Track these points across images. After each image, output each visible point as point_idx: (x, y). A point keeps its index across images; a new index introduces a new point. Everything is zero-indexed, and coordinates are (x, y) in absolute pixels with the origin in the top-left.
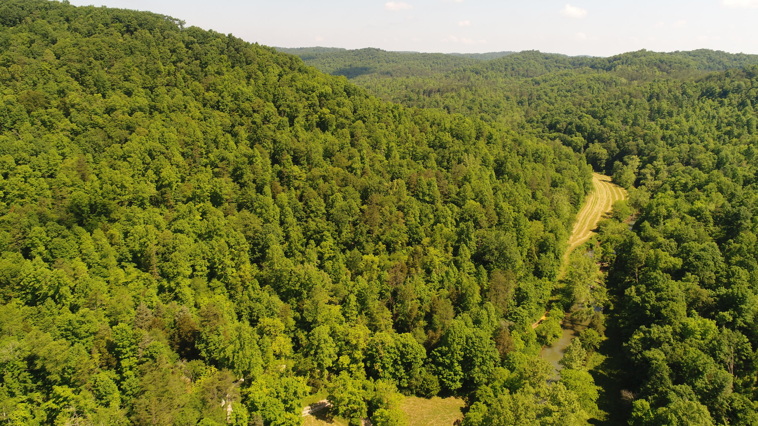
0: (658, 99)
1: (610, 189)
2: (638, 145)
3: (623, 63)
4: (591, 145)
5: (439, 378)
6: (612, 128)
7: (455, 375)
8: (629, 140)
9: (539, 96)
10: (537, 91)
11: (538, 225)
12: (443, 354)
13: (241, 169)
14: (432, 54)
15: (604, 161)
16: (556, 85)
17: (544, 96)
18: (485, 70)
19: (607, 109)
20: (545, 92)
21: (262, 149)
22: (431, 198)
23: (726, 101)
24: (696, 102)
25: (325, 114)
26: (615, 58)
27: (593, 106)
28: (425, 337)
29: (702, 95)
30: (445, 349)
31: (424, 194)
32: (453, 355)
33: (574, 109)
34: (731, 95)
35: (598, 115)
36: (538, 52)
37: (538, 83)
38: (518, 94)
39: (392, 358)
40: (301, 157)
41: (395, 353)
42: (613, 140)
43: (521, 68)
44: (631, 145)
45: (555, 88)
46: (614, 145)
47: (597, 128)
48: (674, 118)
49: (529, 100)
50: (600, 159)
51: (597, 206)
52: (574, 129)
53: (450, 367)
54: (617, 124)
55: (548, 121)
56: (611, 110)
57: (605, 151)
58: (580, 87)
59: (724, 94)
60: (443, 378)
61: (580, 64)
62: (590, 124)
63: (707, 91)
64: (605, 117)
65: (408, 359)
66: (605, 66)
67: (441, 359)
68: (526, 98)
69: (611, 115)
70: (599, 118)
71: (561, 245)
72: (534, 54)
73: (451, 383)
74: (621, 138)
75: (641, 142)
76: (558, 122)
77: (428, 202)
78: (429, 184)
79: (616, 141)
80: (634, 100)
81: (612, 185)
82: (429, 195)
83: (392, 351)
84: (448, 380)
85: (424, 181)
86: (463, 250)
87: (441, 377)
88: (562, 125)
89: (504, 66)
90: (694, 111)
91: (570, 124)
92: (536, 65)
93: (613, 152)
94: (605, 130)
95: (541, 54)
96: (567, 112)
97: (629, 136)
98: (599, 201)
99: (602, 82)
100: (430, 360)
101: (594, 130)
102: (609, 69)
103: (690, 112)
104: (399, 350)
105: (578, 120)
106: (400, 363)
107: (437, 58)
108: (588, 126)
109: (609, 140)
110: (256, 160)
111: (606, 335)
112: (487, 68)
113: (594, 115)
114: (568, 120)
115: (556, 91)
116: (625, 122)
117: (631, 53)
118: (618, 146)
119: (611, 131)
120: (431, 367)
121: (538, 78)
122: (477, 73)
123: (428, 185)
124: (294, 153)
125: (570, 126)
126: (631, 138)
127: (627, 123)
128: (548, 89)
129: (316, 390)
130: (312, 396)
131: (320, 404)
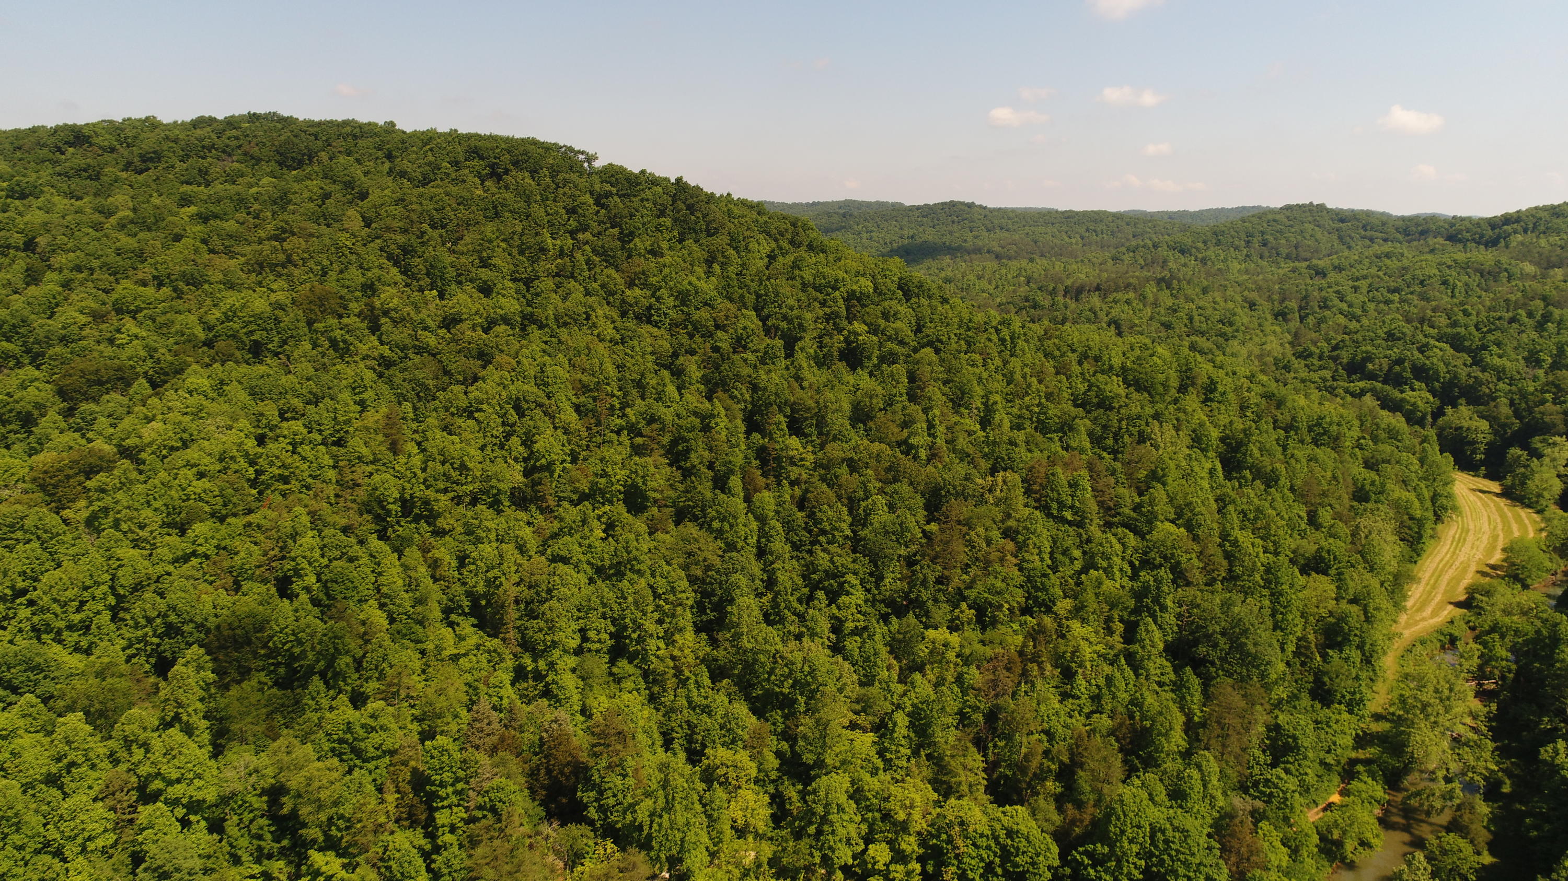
1: (1499, 509)
3: (1525, 231)
4: (1449, 410)
6: (1500, 373)
8: (1543, 402)
9: (1325, 300)
10: (1321, 289)
11: (1323, 585)
12: (1097, 861)
13: (687, 441)
14: (1085, 214)
15: (1482, 447)
16: (1365, 277)
17: (1336, 301)
18: (1200, 245)
19: (1490, 331)
20: (1338, 292)
21: (729, 402)
22: (1076, 513)
25: (857, 334)
26: (1507, 219)
27: (1455, 324)
28: (1057, 818)
30: (1100, 849)
31: (1062, 505)
32: (1119, 866)
33: (1408, 329)
35: (1467, 344)
36: (1321, 207)
37: (1321, 273)
38: (1276, 297)
39: (982, 860)
40: (807, 418)
41: (988, 848)
42: (1505, 401)
43: (1283, 241)
44: (1550, 412)
45: (1363, 284)
46: (1505, 410)
47: (1463, 372)
49: (1301, 308)
50: (1474, 442)
51: (1466, 548)
52: (1408, 374)
54: (1513, 364)
55: (1345, 356)
56: (1498, 334)
57: (1484, 425)
58: (1422, 282)
61: (1422, 233)
62: (1447, 365)
64: (1484, 347)
65: (1016, 865)
66: (1482, 236)
67: (1092, 871)
68: (1293, 304)
69: (1498, 344)
70: (1469, 351)
71: (1377, 634)
72: (1315, 212)
74: (1524, 395)
76: (1369, 358)
77: (1070, 523)
78: (1074, 485)
79: (1512, 403)
80: (1557, 313)
81: (1502, 502)
82: (1072, 507)
83: (983, 842)
85: (1062, 477)
86: (1147, 631)
88: (1379, 364)
89: (1243, 236)
91: (1400, 361)
92: (1319, 235)
93: (1504, 426)
94: (1484, 376)
95: (1329, 211)
96: (1391, 336)
97: (1543, 391)
98: (1470, 537)
99: (1476, 270)
100: (1068, 871)
101: (1455, 377)
102: (1492, 243)
104: (998, 843)
105: (1417, 354)
106: (999, 871)
107: (1095, 221)
108: (1442, 368)
109: (1494, 399)
110: (717, 424)
111: (1492, 853)
112: (1205, 242)
113: (1457, 344)
114: (1395, 353)
115: (1365, 290)
116: (1533, 360)
117: (1545, 208)
118: (1517, 414)
119: (1499, 379)
121: (1321, 263)
122: (1182, 252)
123: (1070, 486)
124: (793, 410)
125: (1397, 368)
126: (1548, 396)
127: (1538, 363)
128: (1346, 287)
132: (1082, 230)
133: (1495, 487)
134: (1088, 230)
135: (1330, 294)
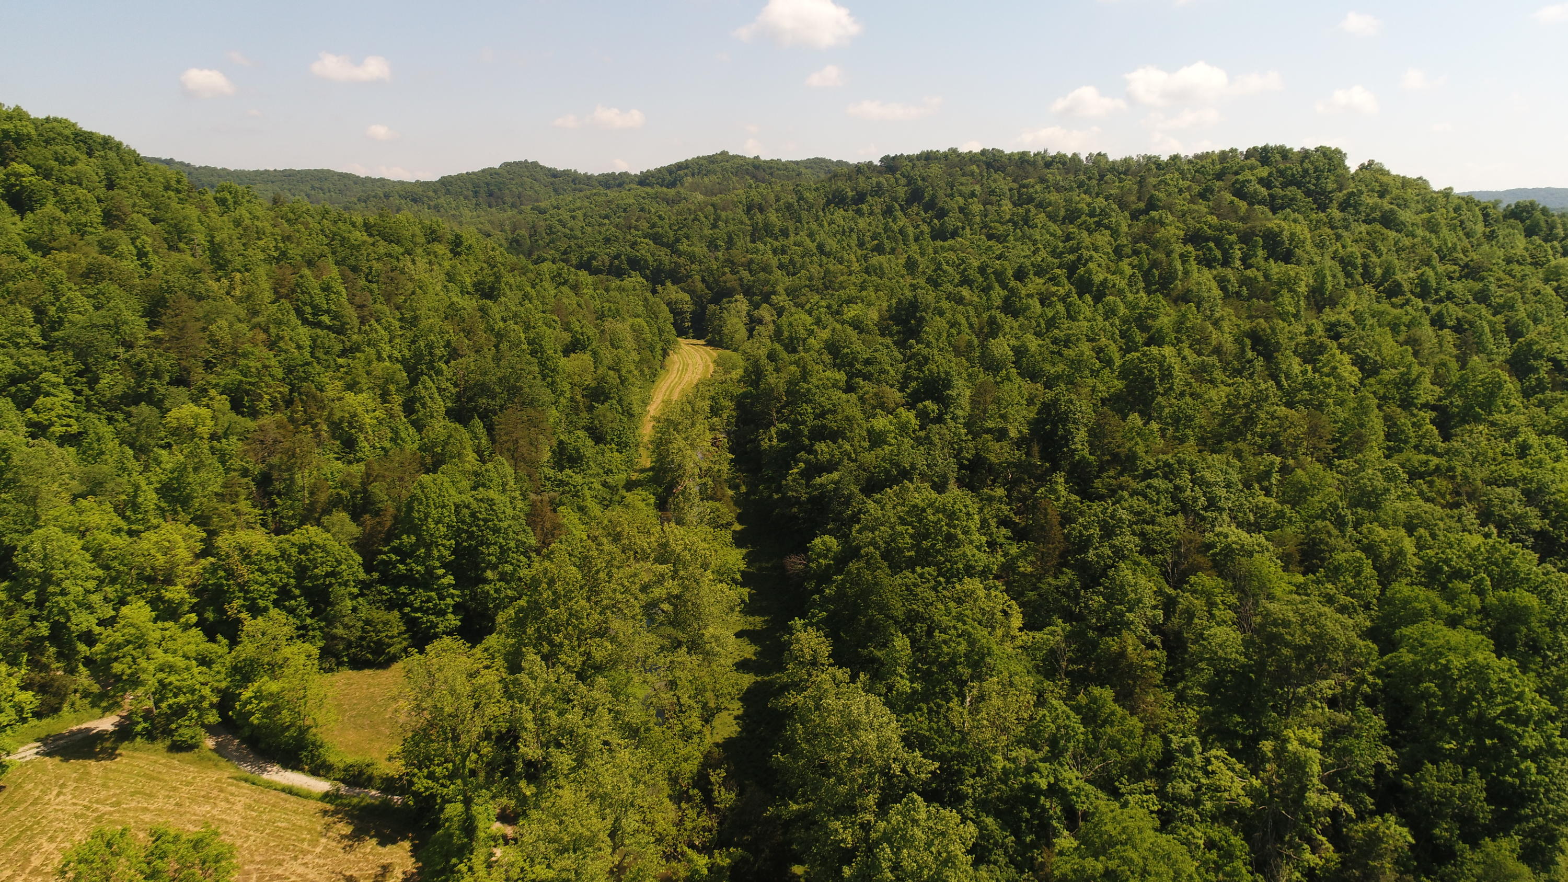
0: (761, 210)
1: (706, 352)
2: (741, 279)
3: (693, 175)
4: (659, 288)
5: (404, 615)
6: (692, 258)
7: (442, 598)
8: (724, 274)
9: (550, 227)
10: (546, 220)
11: (582, 361)
12: (404, 554)
15: (688, 316)
16: (580, 209)
17: (560, 228)
18: (431, 194)
19: (680, 229)
20: (560, 221)
23: (865, 207)
24: (821, 213)
26: (679, 166)
27: (653, 226)
29: (828, 203)
30: (408, 540)
31: (317, 310)
32: (429, 555)
33: (619, 234)
34: (869, 198)
35: (665, 240)
36: (535, 164)
37: (542, 212)
38: (507, 228)
39: (274, 585)
41: (278, 570)
42: (698, 277)
43: (507, 192)
44: (730, 279)
45: (579, 214)
46: (700, 286)
47: (666, 260)
48: (792, 238)
49: (531, 236)
50: (683, 313)
51: (689, 374)
52: (625, 266)
53: (428, 581)
54: (700, 249)
55: (574, 259)
56: (685, 230)
57: (687, 297)
58: (625, 210)
59: (860, 198)
60: (416, 610)
61: (620, 185)
62: (653, 255)
63: (834, 197)
64: (678, 240)
65: (317, 577)
66: (664, 180)
67: (401, 567)
69: (687, 238)
70: (667, 245)
72: (530, 168)
73: (433, 618)
74: (709, 270)
75: (745, 274)
76: (593, 257)
77: (329, 328)
78: (327, 289)
79: (703, 280)
80: (723, 215)
81: (708, 348)
82: (328, 312)
83: (271, 566)
84: (426, 612)
85: (314, 284)
86: (425, 388)
87: (407, 610)
88: (603, 258)
89: (470, 187)
90: (821, 226)
91: (617, 257)
92: (537, 187)
93: (700, 297)
94: (682, 260)
95: (542, 168)
96: (607, 240)
97: (723, 267)
98: (690, 368)
99: (663, 200)
100: (376, 575)
101: (661, 264)
102: (672, 185)
103: (814, 227)
104: (290, 562)
105: (629, 249)
106: (297, 592)
108: (650, 259)
109: (691, 277)
112: (435, 192)
113: (657, 239)
114: (613, 250)
115: (581, 218)
116: (713, 245)
117: (704, 158)
118: (708, 287)
119: (692, 263)
120: (381, 593)
121: (542, 205)
122: (415, 201)
123: (324, 290)
126: (727, 270)
127: (717, 248)
128: (565, 216)
129: (54, 701)
130: (45, 721)
131: (72, 733)
132: (307, 188)
133: (702, 342)
134: (313, 188)
135: (554, 222)
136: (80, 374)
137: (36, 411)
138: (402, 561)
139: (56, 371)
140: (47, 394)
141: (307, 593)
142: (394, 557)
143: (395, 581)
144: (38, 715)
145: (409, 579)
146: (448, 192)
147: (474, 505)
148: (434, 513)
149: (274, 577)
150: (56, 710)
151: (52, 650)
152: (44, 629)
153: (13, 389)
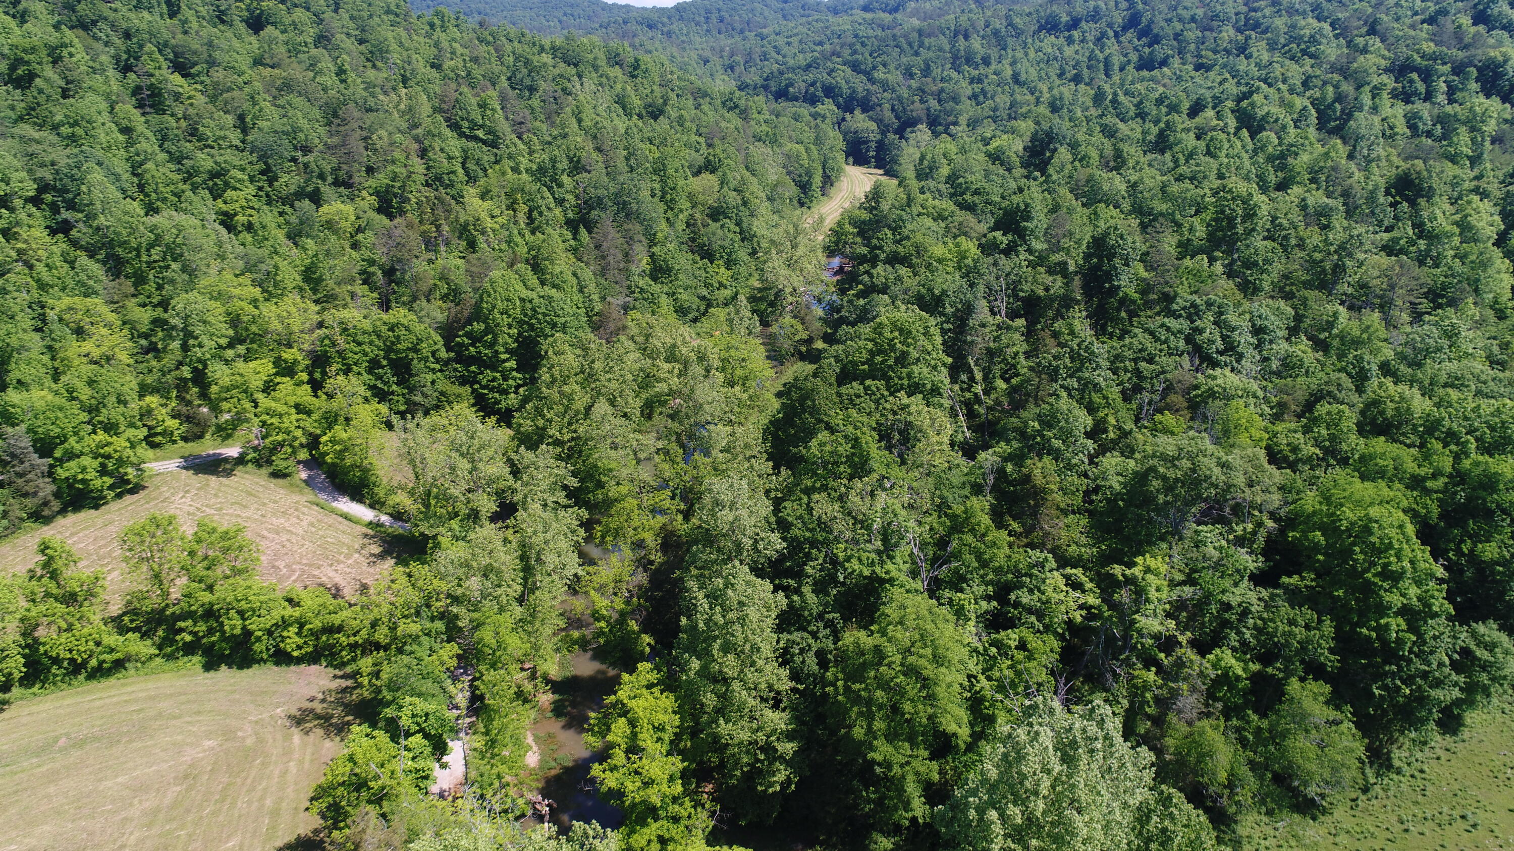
0: (966, 37)
2: (928, 109)
4: (848, 116)
5: (474, 391)
6: (885, 86)
7: (505, 379)
8: (913, 103)
9: (765, 54)
10: (764, 46)
11: (709, 180)
12: (475, 339)
15: (873, 145)
16: (796, 35)
17: (774, 54)
19: (879, 55)
22: (488, 133)
23: (1076, 34)
24: (1030, 40)
27: (855, 52)
28: (442, 316)
29: (1041, 28)
30: (479, 327)
31: (474, 125)
32: (495, 338)
34: (1083, 24)
35: (863, 67)
38: (726, 54)
39: (366, 354)
41: (371, 343)
42: (887, 106)
43: (737, 17)
44: (917, 108)
45: (795, 40)
46: (888, 115)
47: (860, 87)
48: (993, 67)
49: (746, 62)
50: (866, 142)
52: (820, 93)
53: (494, 364)
54: (894, 77)
55: (774, 86)
56: (884, 57)
57: (873, 126)
58: (839, 37)
59: (1074, 24)
60: (483, 387)
61: (847, 11)
62: (847, 82)
63: (1047, 23)
64: (874, 68)
65: (400, 353)
66: (887, 5)
67: (472, 349)
68: (739, 58)
69: (884, 65)
70: (864, 73)
73: (497, 395)
74: (900, 99)
75: (933, 104)
76: (791, 84)
77: (484, 142)
78: (483, 106)
79: (893, 110)
80: (927, 41)
82: (483, 127)
83: (365, 339)
84: (492, 390)
85: (471, 99)
87: (476, 386)
88: (798, 89)
89: (703, 12)
90: (1026, 54)
91: (813, 84)
92: (766, 13)
93: (886, 126)
94: (874, 88)
97: (914, 95)
99: (879, 26)
100: (452, 354)
101: (854, 91)
102: (894, 10)
103: (1019, 54)
104: (379, 336)
105: (826, 77)
106: (385, 362)
108: (845, 86)
109: (881, 105)
112: (669, 18)
113: (855, 67)
114: (810, 77)
115: (796, 44)
116: (908, 73)
118: (897, 117)
119: (885, 91)
120: (455, 370)
121: (765, 31)
123: (480, 106)
124: (176, 55)
125: (812, 89)
126: (916, 98)
127: (911, 76)
128: (781, 41)
129: (197, 430)
130: (190, 444)
131: (209, 456)
133: (881, 172)
135: (769, 49)
136: (262, 173)
137: (225, 203)
138: (473, 345)
139: (243, 170)
140: (235, 189)
141: (393, 364)
142: (466, 341)
143: (468, 361)
144: (185, 439)
145: (476, 360)
146: (681, 18)
147: (536, 301)
148: (500, 306)
149: (366, 348)
150: (201, 436)
151: (196, 390)
152: (186, 372)
153: (211, 183)
